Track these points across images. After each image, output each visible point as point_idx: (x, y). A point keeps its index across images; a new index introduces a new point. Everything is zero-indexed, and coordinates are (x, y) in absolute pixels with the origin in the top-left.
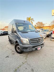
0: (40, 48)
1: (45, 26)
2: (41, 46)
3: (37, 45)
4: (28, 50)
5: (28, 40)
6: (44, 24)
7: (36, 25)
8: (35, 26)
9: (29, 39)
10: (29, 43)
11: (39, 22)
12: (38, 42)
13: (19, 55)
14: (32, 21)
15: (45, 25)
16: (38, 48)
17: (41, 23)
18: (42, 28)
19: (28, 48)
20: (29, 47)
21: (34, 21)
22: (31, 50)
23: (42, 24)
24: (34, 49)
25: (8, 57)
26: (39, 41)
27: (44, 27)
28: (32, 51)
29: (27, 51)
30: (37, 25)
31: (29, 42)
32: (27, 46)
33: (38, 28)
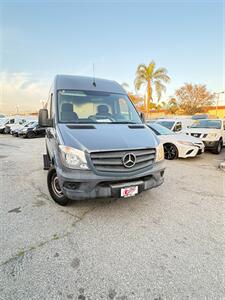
0: (136, 191)
1: (215, 105)
2: (142, 182)
3: (119, 178)
4: (81, 193)
5: (81, 155)
6: (212, 97)
7: (175, 97)
8: (173, 101)
9: (86, 152)
10: (86, 167)
11: (189, 88)
12: (123, 165)
13: (57, 208)
14: (158, 83)
15: (215, 100)
16: (123, 191)
17: (201, 92)
18: (200, 110)
19: (83, 187)
20: (85, 182)
21: (167, 79)
22: (93, 194)
23: (204, 96)
24: (106, 192)
25: (17, 210)
26: (130, 164)
27: (212, 108)
28: (97, 198)
29: (77, 195)
30: (179, 101)
31: (88, 164)
32: (77, 177)
33: (184, 114)
